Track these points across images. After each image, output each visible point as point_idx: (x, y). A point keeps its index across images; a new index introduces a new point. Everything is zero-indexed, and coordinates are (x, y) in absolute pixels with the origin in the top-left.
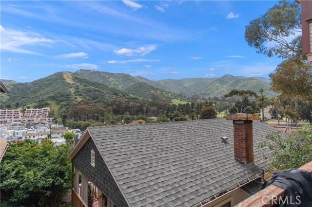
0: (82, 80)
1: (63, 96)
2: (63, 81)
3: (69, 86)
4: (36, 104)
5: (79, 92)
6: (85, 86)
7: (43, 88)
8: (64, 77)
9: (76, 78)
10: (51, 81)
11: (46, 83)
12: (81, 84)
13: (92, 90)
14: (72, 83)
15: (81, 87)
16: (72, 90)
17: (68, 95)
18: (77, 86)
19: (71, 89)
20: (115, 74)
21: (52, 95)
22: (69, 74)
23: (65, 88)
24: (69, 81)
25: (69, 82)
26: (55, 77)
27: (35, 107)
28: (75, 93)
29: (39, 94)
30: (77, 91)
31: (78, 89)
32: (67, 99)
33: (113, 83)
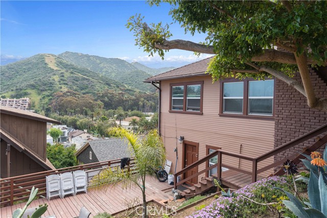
0: (67, 65)
1: (45, 85)
2: (44, 66)
3: (53, 73)
4: (13, 93)
5: (64, 80)
6: (72, 73)
7: (20, 73)
8: (47, 61)
9: (61, 63)
10: (30, 66)
11: (24, 67)
12: (67, 71)
13: (80, 78)
14: (55, 68)
15: (67, 75)
16: (56, 78)
17: (51, 83)
18: (62, 73)
19: (55, 77)
20: (107, 59)
21: (32, 83)
22: (51, 56)
23: (48, 75)
24: (52, 65)
25: (52, 67)
26: (34, 61)
27: (12, 97)
28: (60, 82)
29: (16, 80)
30: (61, 79)
31: (63, 76)
32: (51, 88)
33: (104, 70)
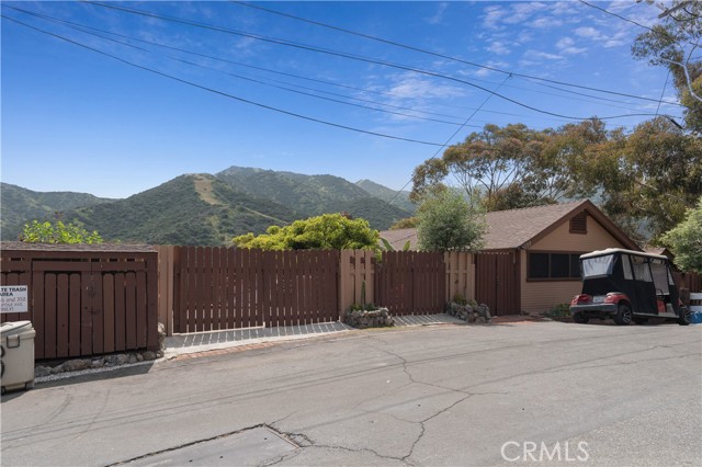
0: (234, 194)
1: (195, 234)
2: (194, 198)
3: (208, 211)
5: (228, 225)
6: (242, 210)
7: (152, 213)
8: (197, 189)
9: (222, 191)
10: (169, 199)
11: (160, 202)
12: (233, 207)
13: (257, 220)
14: (213, 202)
15: (233, 214)
16: (215, 221)
17: (205, 231)
18: (224, 211)
19: (211, 219)
20: (309, 177)
21: (173, 232)
22: (206, 180)
23: (200, 215)
24: (208, 197)
25: (207, 200)
26: (176, 189)
28: (220, 228)
29: (145, 227)
30: (224, 223)
31: (226, 217)
32: (205, 240)
33: (303, 199)
